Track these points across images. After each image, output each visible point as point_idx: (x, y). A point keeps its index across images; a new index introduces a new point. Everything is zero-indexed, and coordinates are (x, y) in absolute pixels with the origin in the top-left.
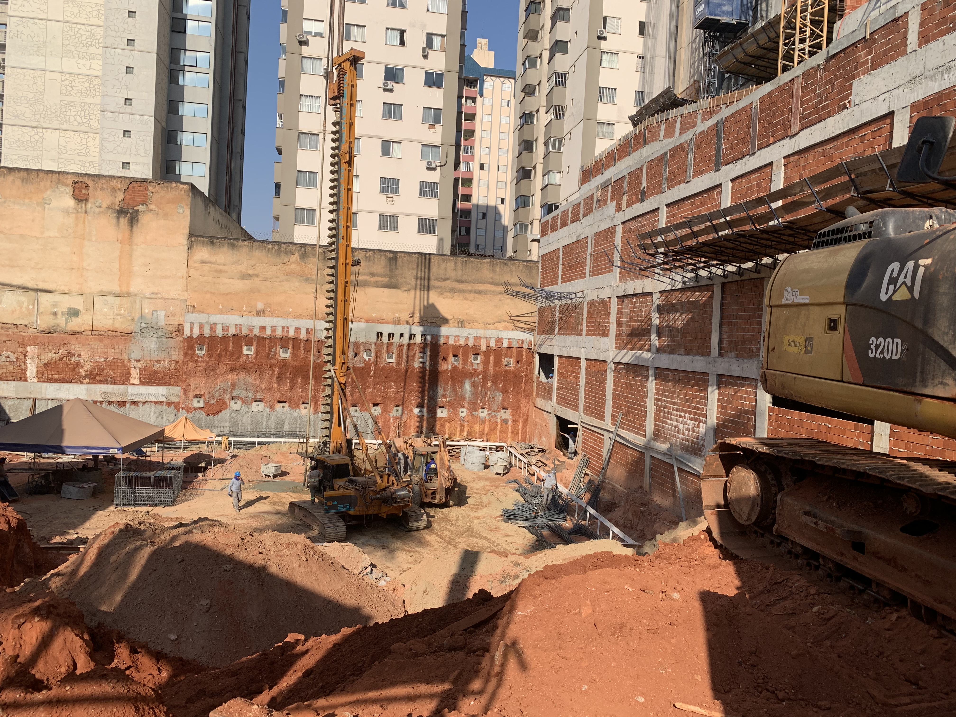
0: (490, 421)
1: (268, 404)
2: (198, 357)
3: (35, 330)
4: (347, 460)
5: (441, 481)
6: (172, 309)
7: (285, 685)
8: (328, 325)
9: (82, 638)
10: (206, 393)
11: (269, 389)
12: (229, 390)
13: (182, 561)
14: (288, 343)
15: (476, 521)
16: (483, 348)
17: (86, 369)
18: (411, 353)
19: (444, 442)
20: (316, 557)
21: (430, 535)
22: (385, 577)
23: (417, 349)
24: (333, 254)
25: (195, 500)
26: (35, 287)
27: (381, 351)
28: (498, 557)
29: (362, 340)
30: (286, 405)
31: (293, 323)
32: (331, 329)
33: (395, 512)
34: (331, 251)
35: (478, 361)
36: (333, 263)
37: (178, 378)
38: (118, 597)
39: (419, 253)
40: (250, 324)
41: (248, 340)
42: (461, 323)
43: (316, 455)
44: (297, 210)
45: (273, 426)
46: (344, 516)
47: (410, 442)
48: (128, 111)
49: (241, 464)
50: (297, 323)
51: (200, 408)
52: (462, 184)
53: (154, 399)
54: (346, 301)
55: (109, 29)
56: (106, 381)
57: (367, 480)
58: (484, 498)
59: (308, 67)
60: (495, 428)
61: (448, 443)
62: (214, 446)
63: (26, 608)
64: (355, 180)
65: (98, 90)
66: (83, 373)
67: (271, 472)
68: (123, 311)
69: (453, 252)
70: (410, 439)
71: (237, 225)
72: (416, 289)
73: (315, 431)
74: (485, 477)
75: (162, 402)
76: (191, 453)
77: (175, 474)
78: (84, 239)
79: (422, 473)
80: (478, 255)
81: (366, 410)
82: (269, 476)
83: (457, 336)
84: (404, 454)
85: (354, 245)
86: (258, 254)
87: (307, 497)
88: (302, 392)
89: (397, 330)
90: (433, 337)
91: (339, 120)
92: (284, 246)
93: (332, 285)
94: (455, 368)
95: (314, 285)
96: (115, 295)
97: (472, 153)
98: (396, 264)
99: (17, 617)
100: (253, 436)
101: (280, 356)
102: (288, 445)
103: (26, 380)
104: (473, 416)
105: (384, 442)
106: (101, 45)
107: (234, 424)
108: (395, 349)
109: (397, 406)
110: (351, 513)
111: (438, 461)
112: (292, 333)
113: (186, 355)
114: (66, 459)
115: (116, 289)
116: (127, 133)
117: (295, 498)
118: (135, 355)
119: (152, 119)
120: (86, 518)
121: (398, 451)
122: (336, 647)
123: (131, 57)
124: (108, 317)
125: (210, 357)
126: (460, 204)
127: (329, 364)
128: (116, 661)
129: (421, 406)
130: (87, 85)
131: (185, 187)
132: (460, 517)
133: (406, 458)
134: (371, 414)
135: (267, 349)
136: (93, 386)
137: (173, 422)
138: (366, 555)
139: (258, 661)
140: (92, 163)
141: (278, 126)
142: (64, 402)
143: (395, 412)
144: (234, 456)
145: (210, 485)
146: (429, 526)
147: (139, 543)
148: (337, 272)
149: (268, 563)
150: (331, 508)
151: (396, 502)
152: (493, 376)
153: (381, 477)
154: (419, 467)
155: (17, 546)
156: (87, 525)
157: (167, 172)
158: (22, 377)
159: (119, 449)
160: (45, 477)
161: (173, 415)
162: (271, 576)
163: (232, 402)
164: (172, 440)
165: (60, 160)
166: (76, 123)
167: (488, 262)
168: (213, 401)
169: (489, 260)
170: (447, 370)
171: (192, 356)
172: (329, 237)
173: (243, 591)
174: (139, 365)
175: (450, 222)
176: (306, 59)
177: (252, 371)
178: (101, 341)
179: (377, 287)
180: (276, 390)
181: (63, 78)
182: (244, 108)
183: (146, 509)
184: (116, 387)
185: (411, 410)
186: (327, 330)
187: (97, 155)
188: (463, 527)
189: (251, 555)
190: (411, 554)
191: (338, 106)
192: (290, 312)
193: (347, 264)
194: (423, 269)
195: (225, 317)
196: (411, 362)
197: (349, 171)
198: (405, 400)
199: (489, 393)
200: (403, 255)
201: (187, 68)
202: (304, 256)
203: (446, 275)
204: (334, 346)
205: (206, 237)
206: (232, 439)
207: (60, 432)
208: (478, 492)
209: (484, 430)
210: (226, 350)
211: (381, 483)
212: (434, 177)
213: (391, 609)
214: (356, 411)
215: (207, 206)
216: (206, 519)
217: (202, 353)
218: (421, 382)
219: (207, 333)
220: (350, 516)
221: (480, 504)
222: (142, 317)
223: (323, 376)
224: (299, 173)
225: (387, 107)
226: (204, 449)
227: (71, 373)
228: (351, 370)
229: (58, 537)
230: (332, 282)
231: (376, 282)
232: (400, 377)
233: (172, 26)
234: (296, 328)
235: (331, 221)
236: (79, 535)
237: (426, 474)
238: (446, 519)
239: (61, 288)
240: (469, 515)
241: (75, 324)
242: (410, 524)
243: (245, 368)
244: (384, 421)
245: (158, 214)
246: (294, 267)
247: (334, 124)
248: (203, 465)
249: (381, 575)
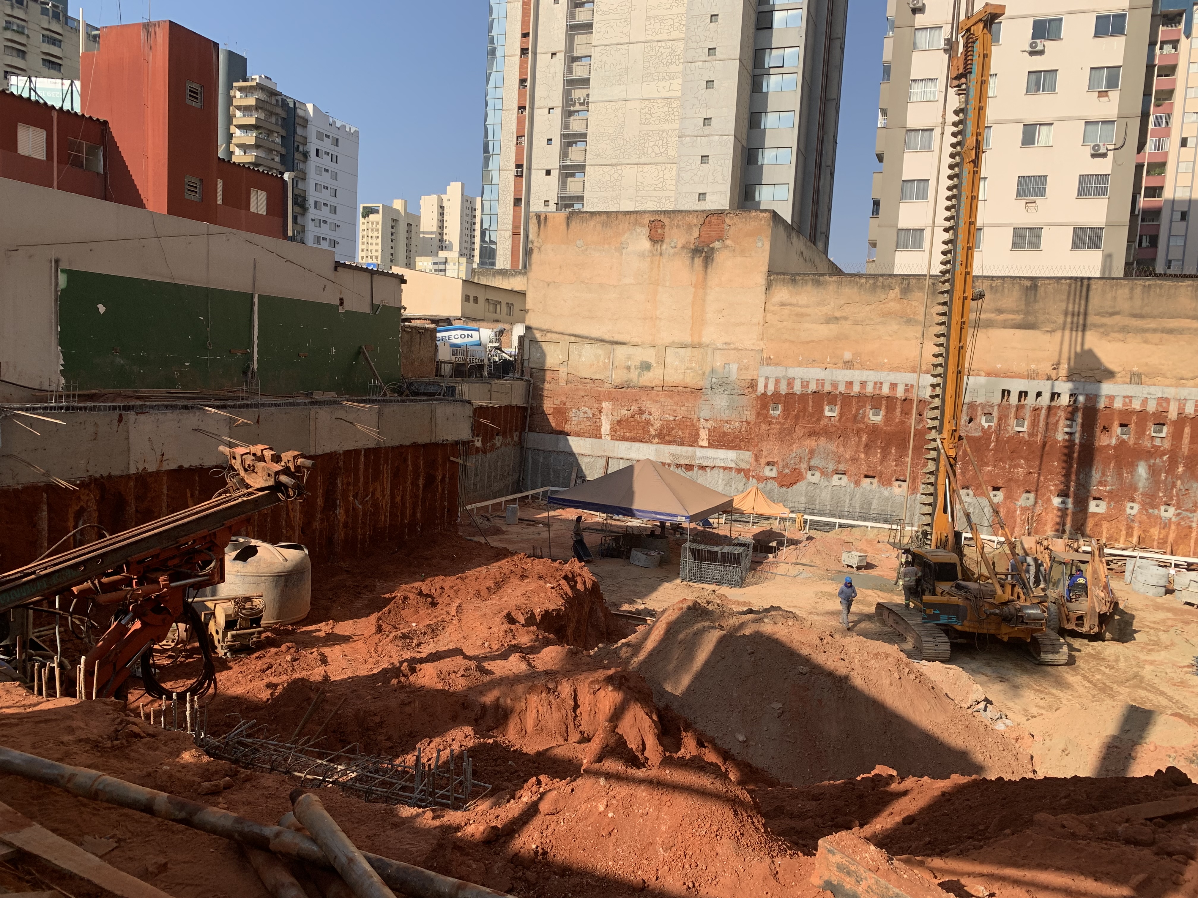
0: (1179, 524)
1: (852, 479)
2: (772, 417)
3: (610, 385)
4: (953, 558)
5: (1093, 603)
6: (745, 361)
7: (879, 826)
8: (935, 381)
9: (651, 718)
10: (780, 461)
11: (854, 460)
12: (806, 459)
13: (753, 653)
14: (881, 403)
15: (1148, 668)
16: (1173, 414)
17: (655, 427)
18: (1052, 420)
19: (1101, 549)
20: (913, 676)
21: (1072, 675)
22: (1004, 719)
23: (1062, 414)
24: (947, 287)
25: (765, 585)
26: (612, 339)
27: (1006, 416)
28: (1186, 724)
29: (980, 400)
30: (875, 481)
31: (887, 378)
32: (939, 385)
33: (1021, 635)
34: (943, 283)
35: (1163, 435)
36: (946, 297)
37: (749, 442)
38: (686, 680)
39: (1071, 278)
40: (834, 378)
41: (831, 398)
42: (1136, 378)
43: (913, 548)
44: (900, 232)
45: (857, 505)
46: (947, 630)
47: (1045, 543)
48: (707, 132)
49: (818, 548)
50: (893, 377)
51: (772, 478)
52: (1148, 172)
53: (723, 465)
54: (961, 348)
55: (690, 41)
56: (675, 441)
57: (982, 587)
58: (1163, 636)
59: (923, 41)
60: (1187, 536)
61: (1106, 551)
62: (788, 523)
63: (601, 674)
64: (982, 184)
65: (676, 113)
66: (653, 432)
67: (855, 562)
68: (693, 365)
69: (1128, 274)
70: (1047, 539)
71: (824, 256)
72: (1064, 329)
73: (912, 518)
74: (1166, 605)
75: (731, 468)
76: (761, 529)
77: (744, 552)
78: (658, 284)
79: (1063, 588)
80: (1171, 276)
81: (983, 494)
82: (852, 567)
83: (1128, 397)
84: (1036, 560)
85: (976, 272)
86: (849, 291)
87: (900, 599)
88: (896, 466)
89: (1032, 386)
90: (1088, 397)
91: (963, 106)
92: (881, 279)
93: (943, 327)
94: (1122, 443)
95: (921, 329)
96: (686, 346)
97: (1167, 123)
98: (1035, 295)
99: (593, 682)
100: (833, 516)
101: (869, 419)
102: (875, 531)
103: (600, 437)
104: (1149, 516)
105: (1007, 539)
106: (682, 61)
107: (811, 500)
108: (1027, 414)
109: (1028, 492)
110: (959, 627)
111: (1089, 575)
112: (886, 390)
113: (758, 415)
114: (635, 523)
115: (688, 340)
116: (704, 158)
117: (884, 598)
118: (705, 413)
119: (732, 138)
120: (653, 588)
121: (1027, 555)
122: (945, 797)
123: (712, 68)
124: (679, 371)
125: (786, 419)
126: (1143, 202)
127: (934, 431)
128: (682, 750)
129: (1064, 494)
130: (666, 109)
131: (765, 215)
132: (1122, 658)
133: (1038, 566)
134: (990, 501)
135: (854, 410)
136: (662, 446)
137: (742, 492)
138: (978, 686)
139: (843, 789)
140: (668, 198)
141: (879, 126)
142: (634, 462)
143: (1025, 500)
144: (810, 538)
145: (782, 569)
146: (1071, 662)
147: (707, 624)
148: (950, 310)
149: (852, 673)
150: (930, 617)
151: (1022, 622)
152: (1188, 457)
153: (1002, 586)
154: (1059, 580)
155: (592, 609)
156: (654, 596)
157: (746, 199)
158: (598, 436)
159: (687, 518)
160: (616, 540)
161: (742, 484)
162: (854, 689)
163: (809, 473)
164: (741, 513)
165: (638, 199)
166: (654, 155)
167: (1189, 286)
168: (786, 471)
169: (1190, 282)
170: (1109, 445)
171: (766, 416)
172: (942, 263)
173: (820, 701)
174: (708, 425)
175: (1126, 229)
176: (920, 31)
177: (834, 436)
178: (671, 397)
179: (1005, 327)
180: (863, 462)
181: (643, 105)
182: (838, 108)
183: (712, 587)
184: (685, 449)
185: (1049, 500)
186: (933, 386)
187: (673, 188)
188: (1125, 672)
189: (830, 660)
190: (1043, 696)
191: (964, 87)
192: (885, 364)
193: (965, 298)
194: (1077, 300)
195: (805, 370)
196: (1052, 432)
197: (975, 173)
198: (1041, 484)
199: (1179, 482)
200: (1047, 282)
201: (772, 71)
202: (906, 291)
203: (1114, 307)
204: (942, 408)
205: (788, 274)
206: (808, 517)
207: (630, 494)
208: (1152, 625)
209: (1167, 536)
210: (805, 409)
211: (1003, 595)
212: (1104, 166)
213: (1014, 763)
214: (968, 495)
215: (789, 236)
216: (779, 608)
217: (776, 413)
218: (1065, 462)
219: (783, 389)
220: (956, 631)
221: (1156, 643)
222: (713, 371)
223: (926, 447)
224: (905, 183)
225: (1033, 76)
226: (776, 526)
227: (641, 431)
228: (965, 441)
229: (627, 605)
230: (943, 323)
231: (1005, 321)
232: (1033, 452)
233: (758, 22)
234: (891, 384)
235: (945, 243)
236: (646, 606)
237: (1070, 591)
238: (1097, 657)
239: (635, 340)
240: (1136, 658)
241: (648, 379)
242: (1043, 656)
243: (826, 432)
244: (1008, 512)
245: (734, 250)
246: (893, 306)
247: (956, 113)
248: (774, 544)
249: (998, 715)
